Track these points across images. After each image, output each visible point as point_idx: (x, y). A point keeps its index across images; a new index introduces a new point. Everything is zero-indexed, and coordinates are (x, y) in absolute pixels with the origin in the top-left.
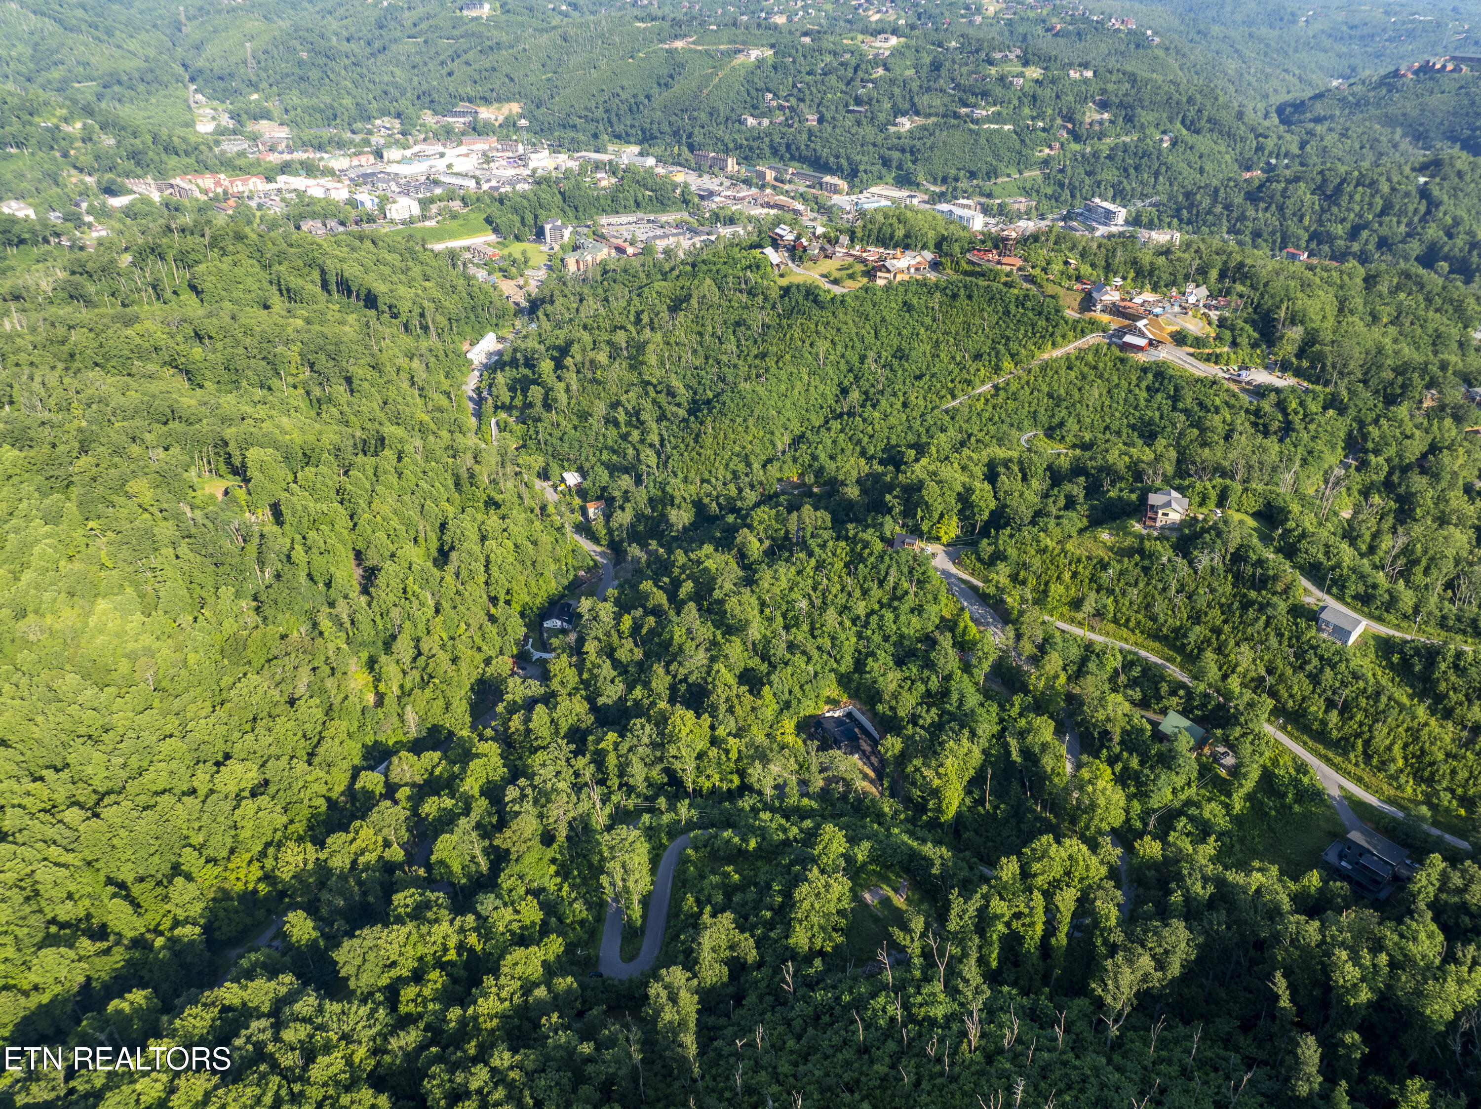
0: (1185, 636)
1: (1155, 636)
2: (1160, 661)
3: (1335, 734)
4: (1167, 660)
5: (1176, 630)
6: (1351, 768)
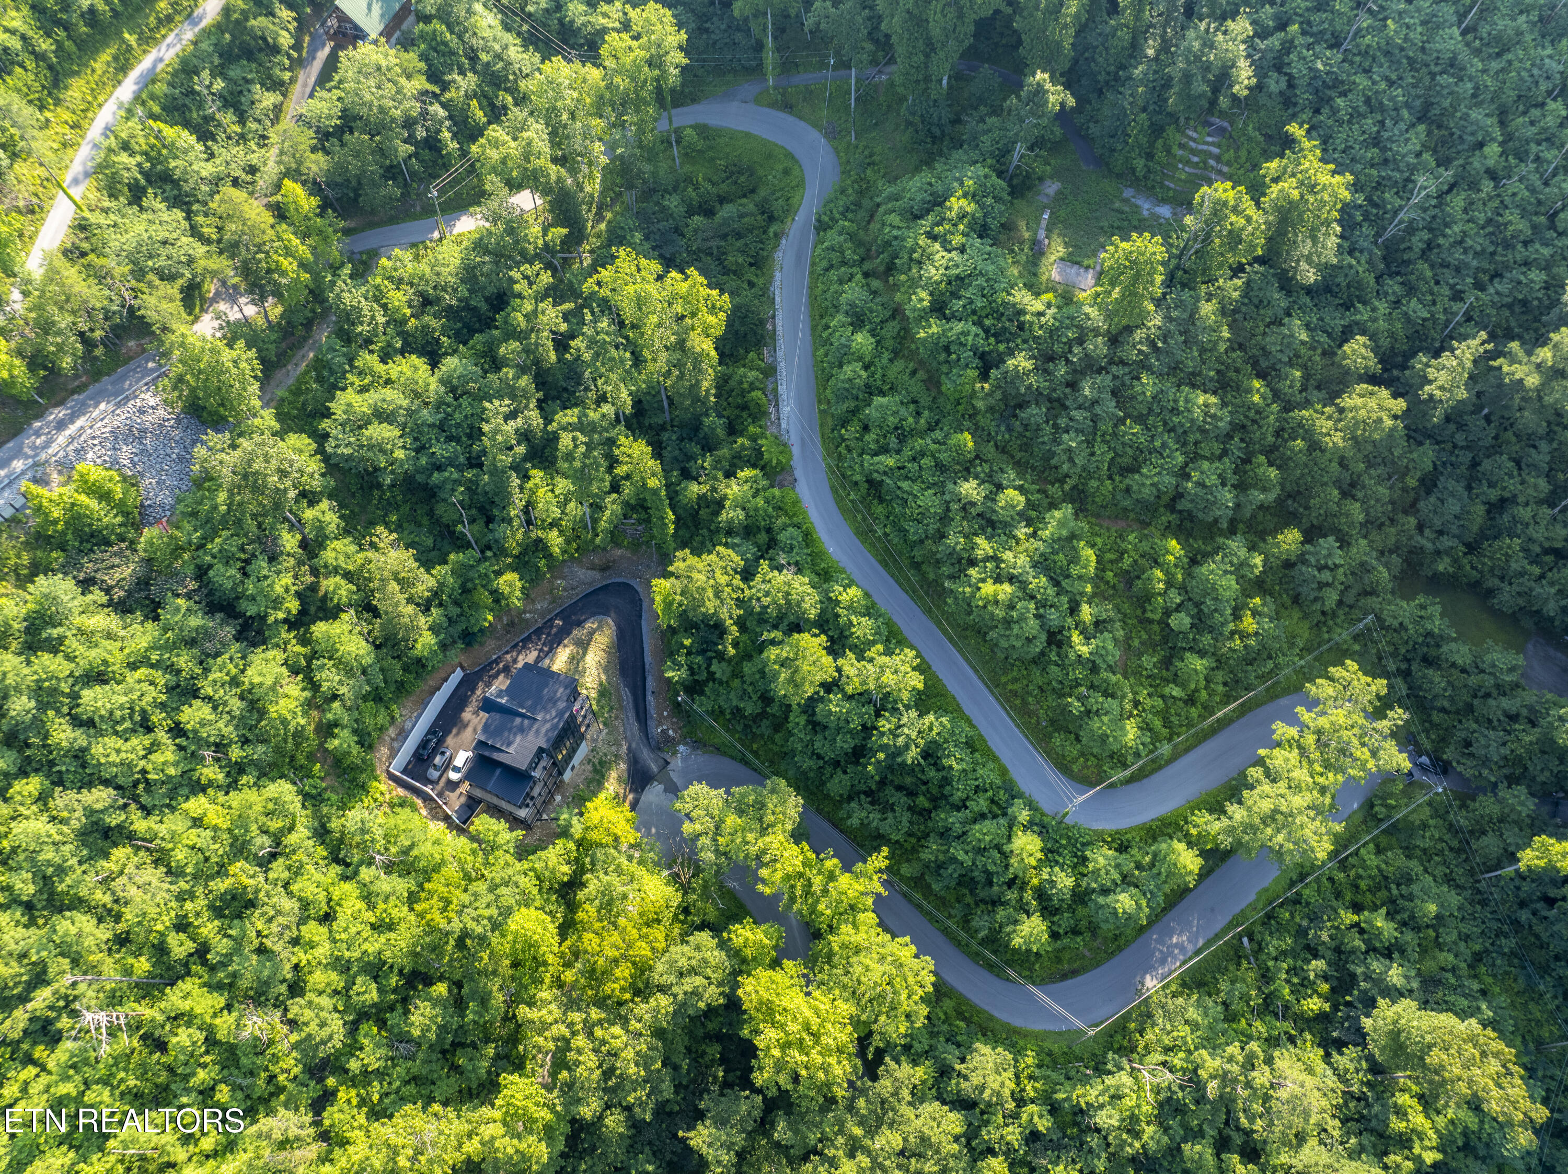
2: (134, 79)
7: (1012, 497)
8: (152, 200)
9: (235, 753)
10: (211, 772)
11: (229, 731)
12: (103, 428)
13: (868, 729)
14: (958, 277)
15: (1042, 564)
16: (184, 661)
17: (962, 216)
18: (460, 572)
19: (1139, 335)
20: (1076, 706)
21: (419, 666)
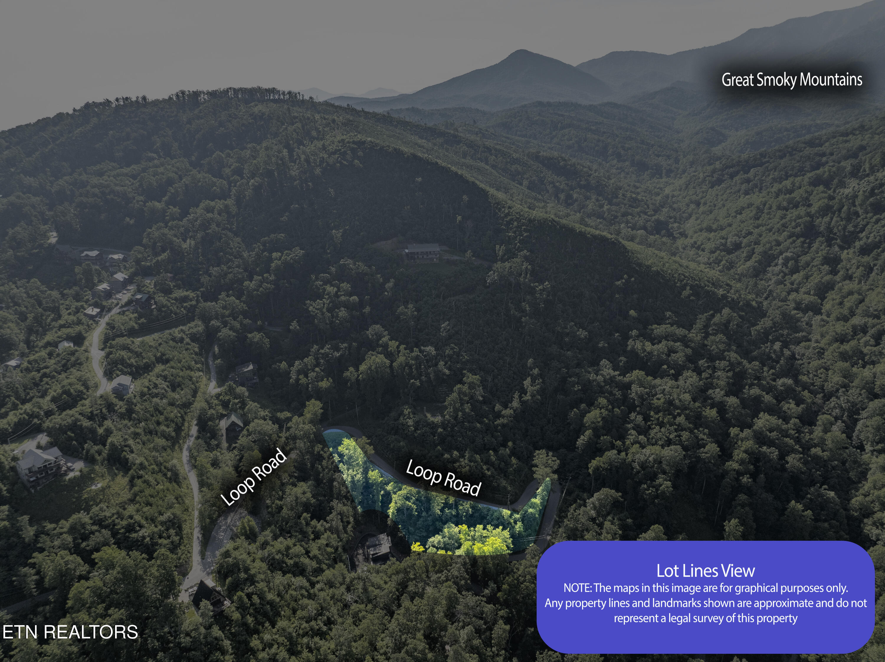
1: (173, 450)
7: (456, 453)
13: (458, 514)
14: (417, 422)
15: (470, 461)
17: (409, 413)
19: (459, 416)
20: (495, 484)
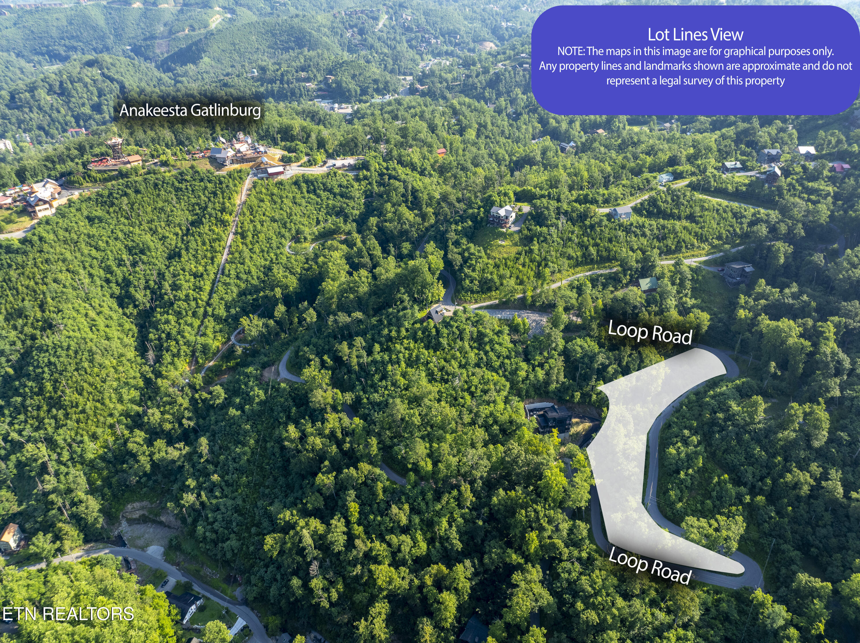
0: (589, 255)
1: (578, 264)
2: (590, 273)
3: (673, 247)
4: (590, 270)
5: (584, 255)
6: (687, 254)
8: (575, 290)
9: (507, 373)
10: (501, 372)
11: (509, 370)
12: (534, 318)
16: (513, 353)
18: (570, 385)
21: (547, 393)
